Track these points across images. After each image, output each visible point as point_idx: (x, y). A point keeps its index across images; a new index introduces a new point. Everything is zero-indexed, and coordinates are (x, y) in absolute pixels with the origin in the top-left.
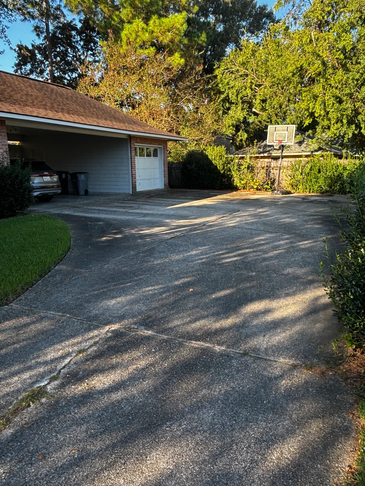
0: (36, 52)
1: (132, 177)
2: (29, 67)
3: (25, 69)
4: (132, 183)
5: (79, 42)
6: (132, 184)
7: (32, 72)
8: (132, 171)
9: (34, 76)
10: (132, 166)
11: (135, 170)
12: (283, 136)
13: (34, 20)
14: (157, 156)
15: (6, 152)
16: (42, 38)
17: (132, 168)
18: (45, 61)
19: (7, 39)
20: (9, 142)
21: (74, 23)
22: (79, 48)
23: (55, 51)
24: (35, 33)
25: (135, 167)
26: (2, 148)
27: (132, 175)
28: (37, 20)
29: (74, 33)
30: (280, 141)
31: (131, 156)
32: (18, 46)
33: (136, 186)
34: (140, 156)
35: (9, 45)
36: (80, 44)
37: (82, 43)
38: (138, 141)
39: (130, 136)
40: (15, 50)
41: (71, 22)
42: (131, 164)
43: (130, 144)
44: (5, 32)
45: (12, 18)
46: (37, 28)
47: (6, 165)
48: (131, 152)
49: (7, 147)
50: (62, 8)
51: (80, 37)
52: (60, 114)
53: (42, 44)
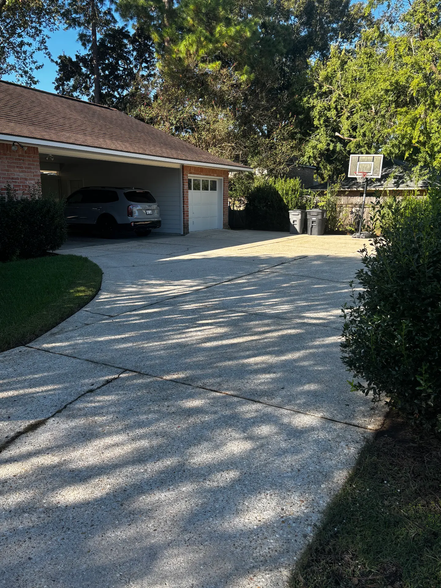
0: (81, 64)
1: (184, 214)
2: (72, 82)
3: (68, 85)
4: (184, 221)
5: (132, 52)
6: (184, 223)
7: (75, 88)
8: (183, 207)
9: (78, 94)
10: (184, 202)
11: (188, 206)
12: (368, 167)
13: (80, 27)
14: (216, 190)
15: (38, 183)
16: (88, 48)
17: (183, 204)
18: (90, 75)
19: (47, 51)
20: (41, 171)
21: (126, 30)
22: (132, 59)
23: (103, 64)
24: (80, 43)
25: (188, 202)
26: (34, 179)
27: (184, 211)
28: (82, 27)
29: (126, 41)
30: (364, 174)
31: (183, 190)
32: (60, 57)
33: (188, 225)
34: (194, 189)
35: (50, 57)
36: (132, 55)
37: (135, 53)
38: (193, 171)
39: (183, 166)
40: (56, 62)
41: (123, 28)
42: (183, 199)
43: (183, 175)
44: (45, 43)
45: (55, 27)
46: (82, 37)
47: (37, 198)
48: (183, 185)
49: (40, 178)
50: (113, 12)
51: (133, 46)
52: (101, 140)
53: (88, 55)
